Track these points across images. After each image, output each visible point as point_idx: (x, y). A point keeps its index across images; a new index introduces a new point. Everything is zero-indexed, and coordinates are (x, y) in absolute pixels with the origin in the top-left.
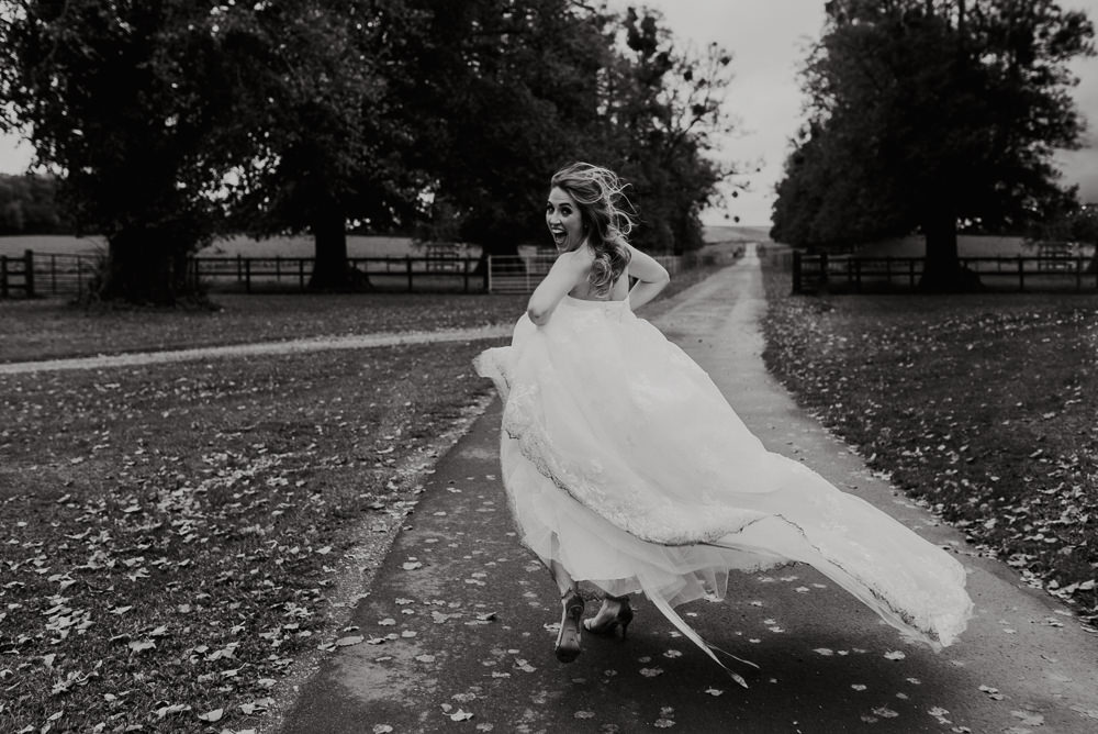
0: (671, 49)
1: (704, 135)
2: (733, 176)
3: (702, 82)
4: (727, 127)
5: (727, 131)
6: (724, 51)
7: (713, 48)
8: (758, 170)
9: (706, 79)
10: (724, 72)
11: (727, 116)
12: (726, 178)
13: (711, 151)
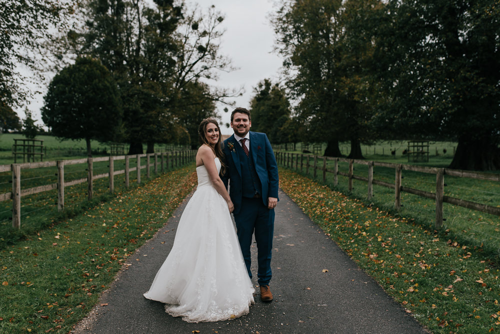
0: (182, 5)
1: (206, 68)
2: (224, 97)
3: (205, 33)
4: (221, 64)
5: (221, 66)
6: (219, 13)
7: (212, 9)
8: (241, 94)
9: (208, 31)
10: (219, 27)
11: (221, 57)
12: (220, 99)
13: (210, 79)
